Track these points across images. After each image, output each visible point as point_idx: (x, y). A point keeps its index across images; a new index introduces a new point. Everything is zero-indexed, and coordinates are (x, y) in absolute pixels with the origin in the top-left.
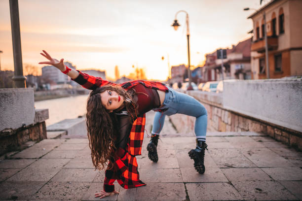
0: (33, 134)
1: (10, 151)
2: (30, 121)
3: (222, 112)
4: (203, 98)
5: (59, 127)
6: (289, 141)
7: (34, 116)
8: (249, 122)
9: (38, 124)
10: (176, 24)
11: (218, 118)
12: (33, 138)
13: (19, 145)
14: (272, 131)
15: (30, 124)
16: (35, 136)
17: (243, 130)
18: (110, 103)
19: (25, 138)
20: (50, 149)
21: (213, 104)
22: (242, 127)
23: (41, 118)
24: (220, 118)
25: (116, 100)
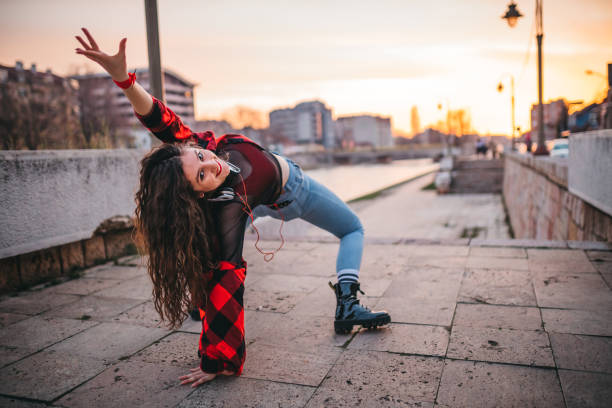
3: (573, 202)
10: (513, 13)
11: (567, 214)
17: (598, 238)
18: (202, 177)
21: (562, 183)
22: (598, 233)
24: (570, 213)
25: (212, 172)
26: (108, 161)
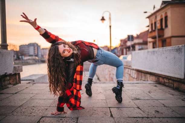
0: (12, 80)
2: (10, 71)
3: (131, 71)
5: (29, 78)
6: (174, 86)
7: (13, 68)
8: (148, 76)
9: (15, 74)
10: (103, 19)
11: (128, 75)
12: (12, 83)
13: (2, 87)
14: (163, 80)
15: (10, 73)
16: (13, 81)
19: (7, 82)
20: (22, 89)
22: (144, 79)
23: (17, 70)
24: (130, 75)
25: (67, 51)
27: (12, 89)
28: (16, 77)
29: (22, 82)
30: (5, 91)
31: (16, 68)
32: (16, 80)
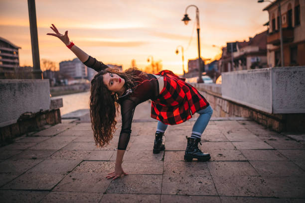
0: (49, 119)
1: (30, 132)
2: (47, 107)
3: (222, 102)
4: (209, 89)
5: (73, 116)
6: (267, 123)
7: (49, 103)
8: (241, 109)
9: (53, 111)
10: (186, 19)
11: (219, 108)
12: (49, 123)
13: (37, 127)
14: (256, 116)
15: (47, 109)
16: (51, 121)
17: (237, 116)
18: (112, 84)
19: (43, 122)
20: (63, 130)
21: (216, 95)
22: (236, 114)
23: (56, 105)
24: (221, 107)
25: (117, 81)
26: (23, 85)
27: (50, 130)
28: (55, 115)
29: (62, 121)
30: (41, 133)
31: (54, 102)
32: (55, 119)
